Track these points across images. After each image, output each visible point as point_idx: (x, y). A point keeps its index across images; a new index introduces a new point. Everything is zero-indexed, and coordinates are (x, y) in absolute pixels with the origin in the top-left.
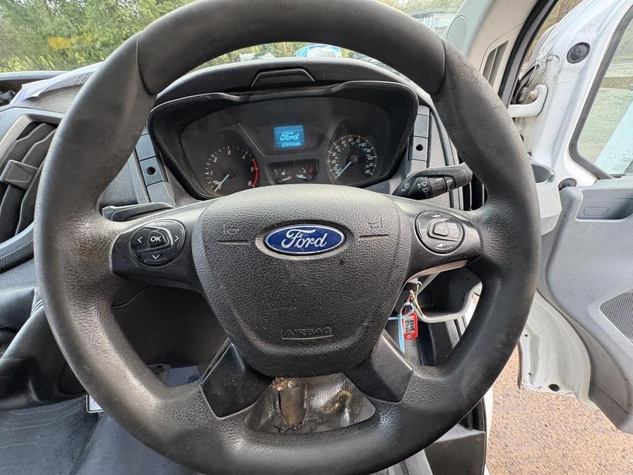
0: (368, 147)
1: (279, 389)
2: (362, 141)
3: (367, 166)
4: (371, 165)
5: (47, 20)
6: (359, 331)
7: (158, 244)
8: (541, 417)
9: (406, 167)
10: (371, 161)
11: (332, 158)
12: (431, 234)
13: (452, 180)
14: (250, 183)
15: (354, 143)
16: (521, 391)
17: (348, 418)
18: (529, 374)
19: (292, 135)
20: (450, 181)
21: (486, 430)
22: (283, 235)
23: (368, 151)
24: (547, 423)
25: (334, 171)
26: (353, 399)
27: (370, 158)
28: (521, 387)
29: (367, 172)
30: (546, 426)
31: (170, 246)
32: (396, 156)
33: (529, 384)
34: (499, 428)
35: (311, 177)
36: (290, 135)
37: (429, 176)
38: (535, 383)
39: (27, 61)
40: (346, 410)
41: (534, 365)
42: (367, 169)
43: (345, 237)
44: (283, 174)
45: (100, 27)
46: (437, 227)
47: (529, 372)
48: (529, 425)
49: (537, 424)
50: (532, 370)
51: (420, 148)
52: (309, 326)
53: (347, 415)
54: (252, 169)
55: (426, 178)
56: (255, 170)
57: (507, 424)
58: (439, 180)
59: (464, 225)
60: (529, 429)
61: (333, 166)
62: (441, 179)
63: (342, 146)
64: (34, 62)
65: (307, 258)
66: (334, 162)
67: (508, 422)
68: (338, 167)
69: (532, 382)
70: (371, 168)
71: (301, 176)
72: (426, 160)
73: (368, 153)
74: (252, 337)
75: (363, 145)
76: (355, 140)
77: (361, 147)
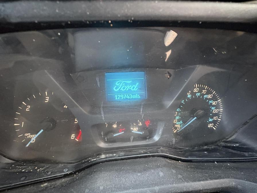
0: (214, 98)
2: (208, 93)
3: (210, 120)
4: (215, 118)
10: (216, 115)
15: (198, 94)
19: (129, 84)
23: (214, 103)
27: (215, 111)
29: (210, 126)
36: (126, 84)
42: (211, 122)
68: (179, 121)
70: (215, 122)
73: (214, 106)
75: (209, 96)
76: (200, 91)
77: (207, 99)
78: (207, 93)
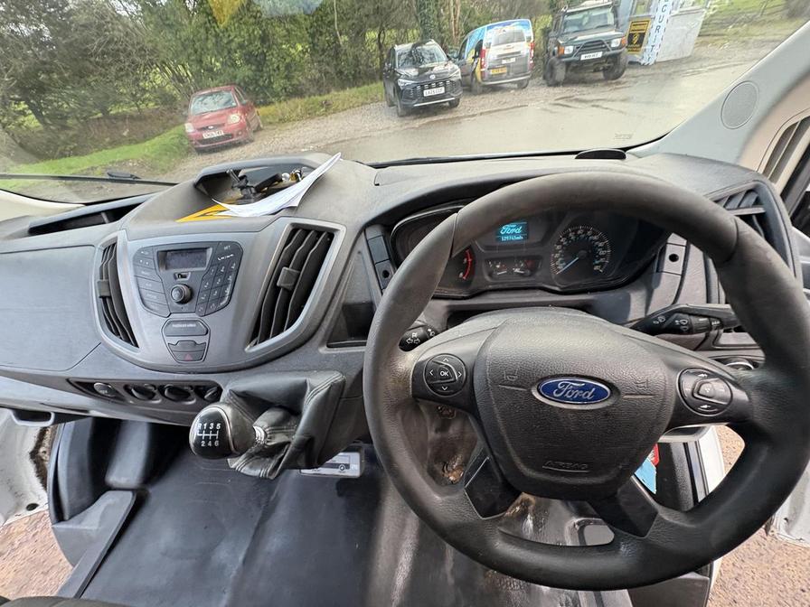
0: (601, 240)
1: (452, 478)
2: (595, 234)
3: (597, 262)
4: (602, 260)
5: (186, 22)
6: (613, 472)
7: (446, 378)
8: (796, 577)
9: (654, 279)
10: (602, 257)
11: (556, 252)
12: (696, 395)
13: (718, 322)
14: (461, 274)
15: (583, 236)
16: (769, 538)
17: (531, 525)
18: (786, 519)
19: (514, 228)
20: (715, 323)
21: (710, 576)
22: (554, 386)
23: (601, 245)
24: (804, 588)
25: (556, 266)
26: (537, 506)
27: (602, 253)
28: (770, 533)
29: (596, 268)
30: (803, 591)
31: (455, 380)
32: (640, 264)
33: (783, 532)
34: (726, 577)
35: (528, 272)
36: (511, 228)
37: (690, 315)
38: (792, 533)
39: (166, 73)
40: (529, 516)
41: (795, 509)
42: (596, 265)
43: (612, 393)
44: (498, 266)
45: (236, 25)
46: (703, 387)
47: (786, 516)
48: (775, 584)
49: (789, 586)
50: (790, 515)
51: (674, 258)
52: (569, 461)
53: (529, 522)
54: (465, 260)
55: (687, 316)
56: (468, 262)
57: (739, 574)
58: (702, 320)
59: (732, 387)
60: (774, 589)
61: (556, 260)
62: (705, 319)
63: (568, 239)
64: (173, 72)
65: (575, 407)
66: (557, 255)
67: (741, 573)
68: (561, 262)
69: (788, 531)
70: (602, 264)
71: (517, 270)
72: (680, 273)
73: (600, 247)
74: (518, 461)
75: (595, 238)
76: (585, 232)
77: (592, 240)
78: (593, 235)
